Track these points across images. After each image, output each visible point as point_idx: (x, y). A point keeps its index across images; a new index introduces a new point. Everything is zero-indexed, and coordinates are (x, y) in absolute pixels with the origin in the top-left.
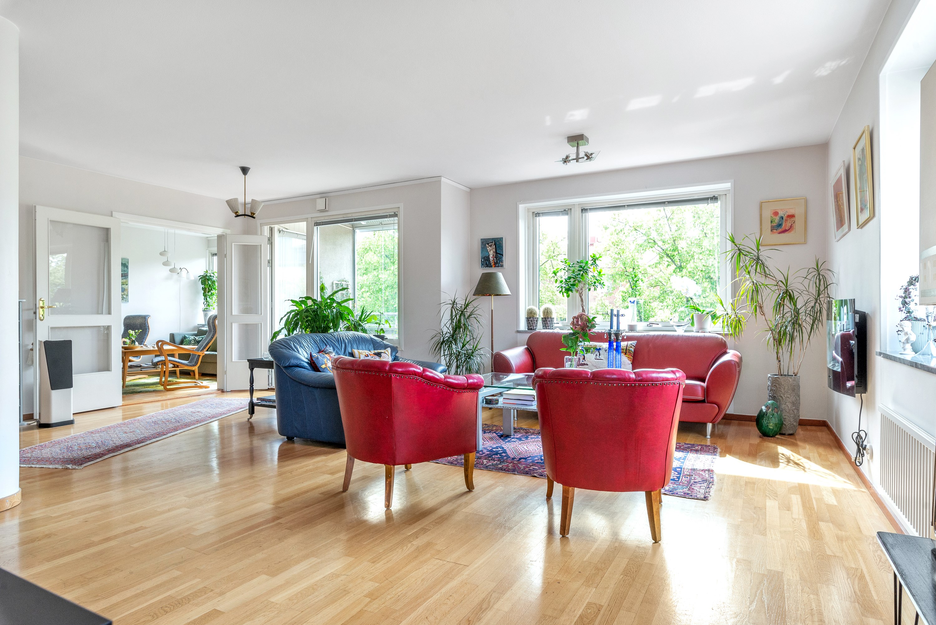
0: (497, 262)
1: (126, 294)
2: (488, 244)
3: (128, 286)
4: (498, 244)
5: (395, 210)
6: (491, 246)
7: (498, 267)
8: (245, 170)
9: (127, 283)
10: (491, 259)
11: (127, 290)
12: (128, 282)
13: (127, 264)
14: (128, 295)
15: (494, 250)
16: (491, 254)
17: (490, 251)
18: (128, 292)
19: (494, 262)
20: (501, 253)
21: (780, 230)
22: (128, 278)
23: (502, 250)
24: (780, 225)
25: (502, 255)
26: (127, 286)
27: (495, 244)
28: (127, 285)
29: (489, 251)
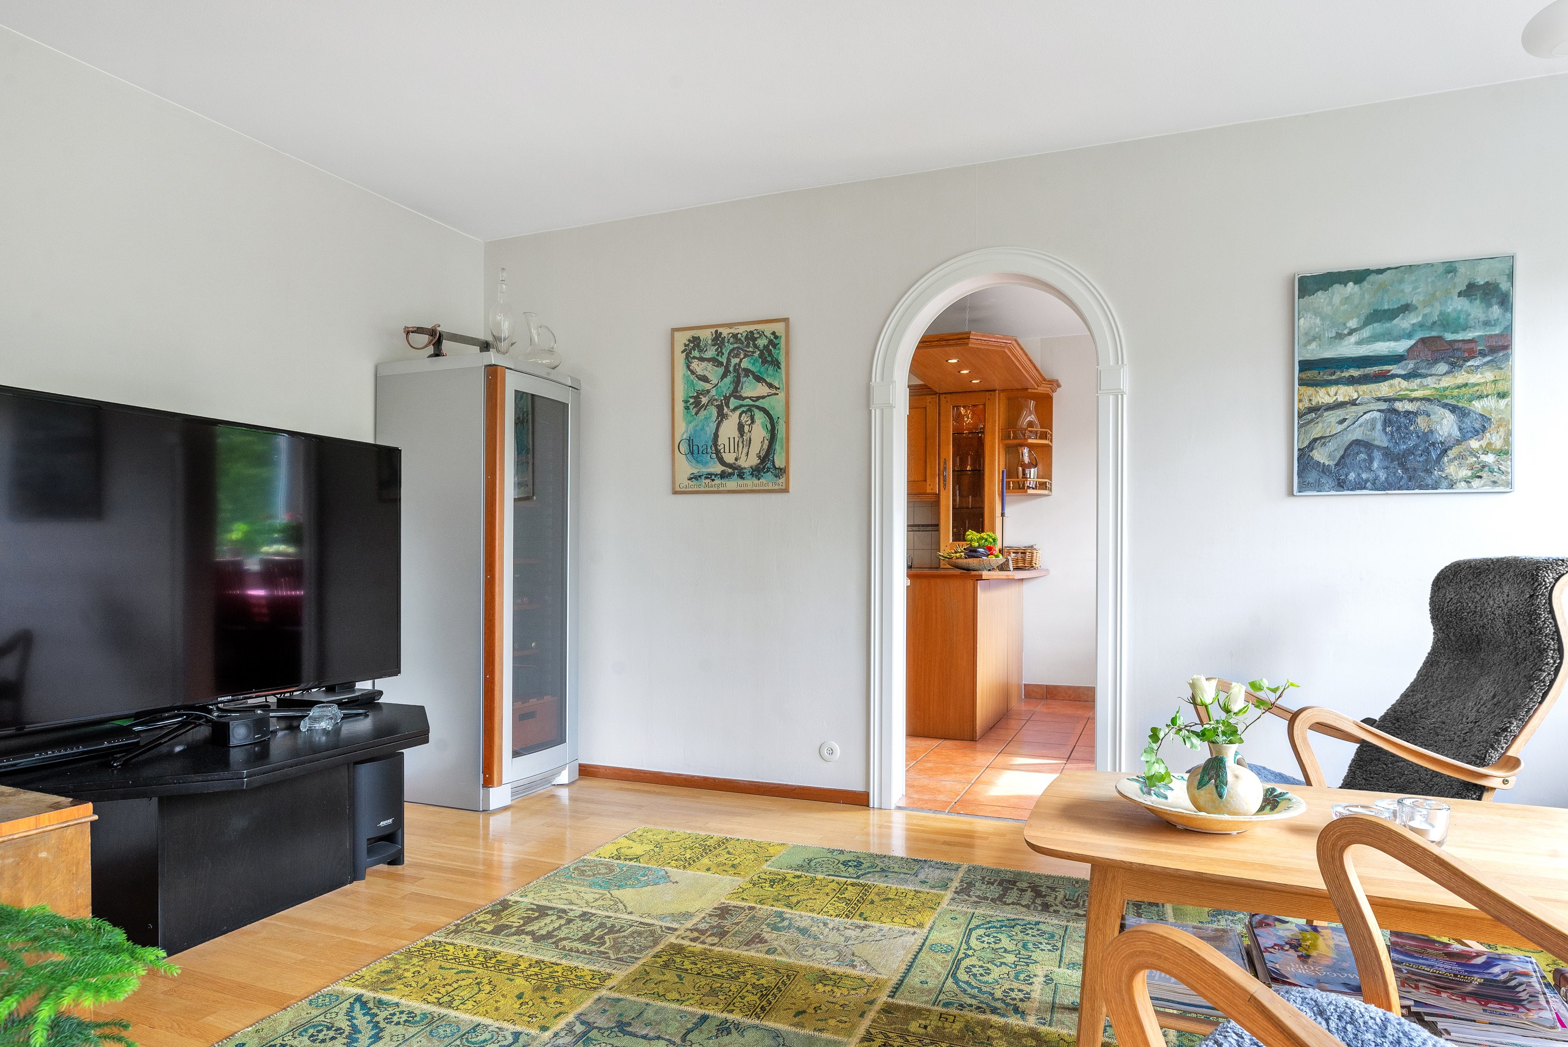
1: (1498, 443)
3: (1510, 406)
9: (1501, 387)
11: (1506, 424)
12: (1509, 379)
13: (1504, 286)
14: (1506, 453)
18: (1509, 433)
22: (1507, 357)
26: (1503, 403)
28: (1502, 395)
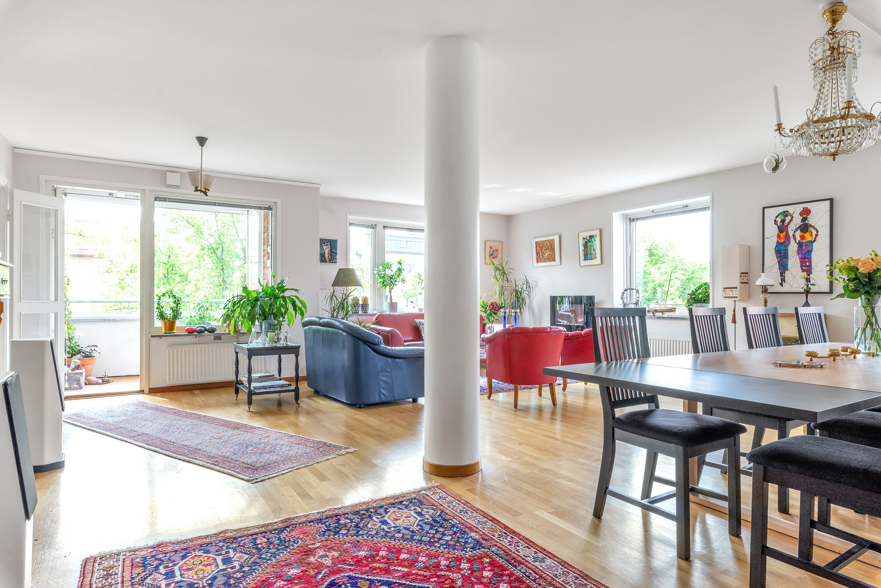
0: (331, 259)
2: (324, 243)
4: (333, 244)
5: (270, 204)
6: (326, 245)
7: (332, 263)
8: (202, 141)
10: (326, 256)
15: (329, 249)
16: (327, 252)
17: (326, 249)
19: (329, 259)
20: (335, 252)
21: (493, 257)
23: (336, 250)
24: (492, 254)
25: (337, 254)
27: (330, 244)
29: (324, 249)
